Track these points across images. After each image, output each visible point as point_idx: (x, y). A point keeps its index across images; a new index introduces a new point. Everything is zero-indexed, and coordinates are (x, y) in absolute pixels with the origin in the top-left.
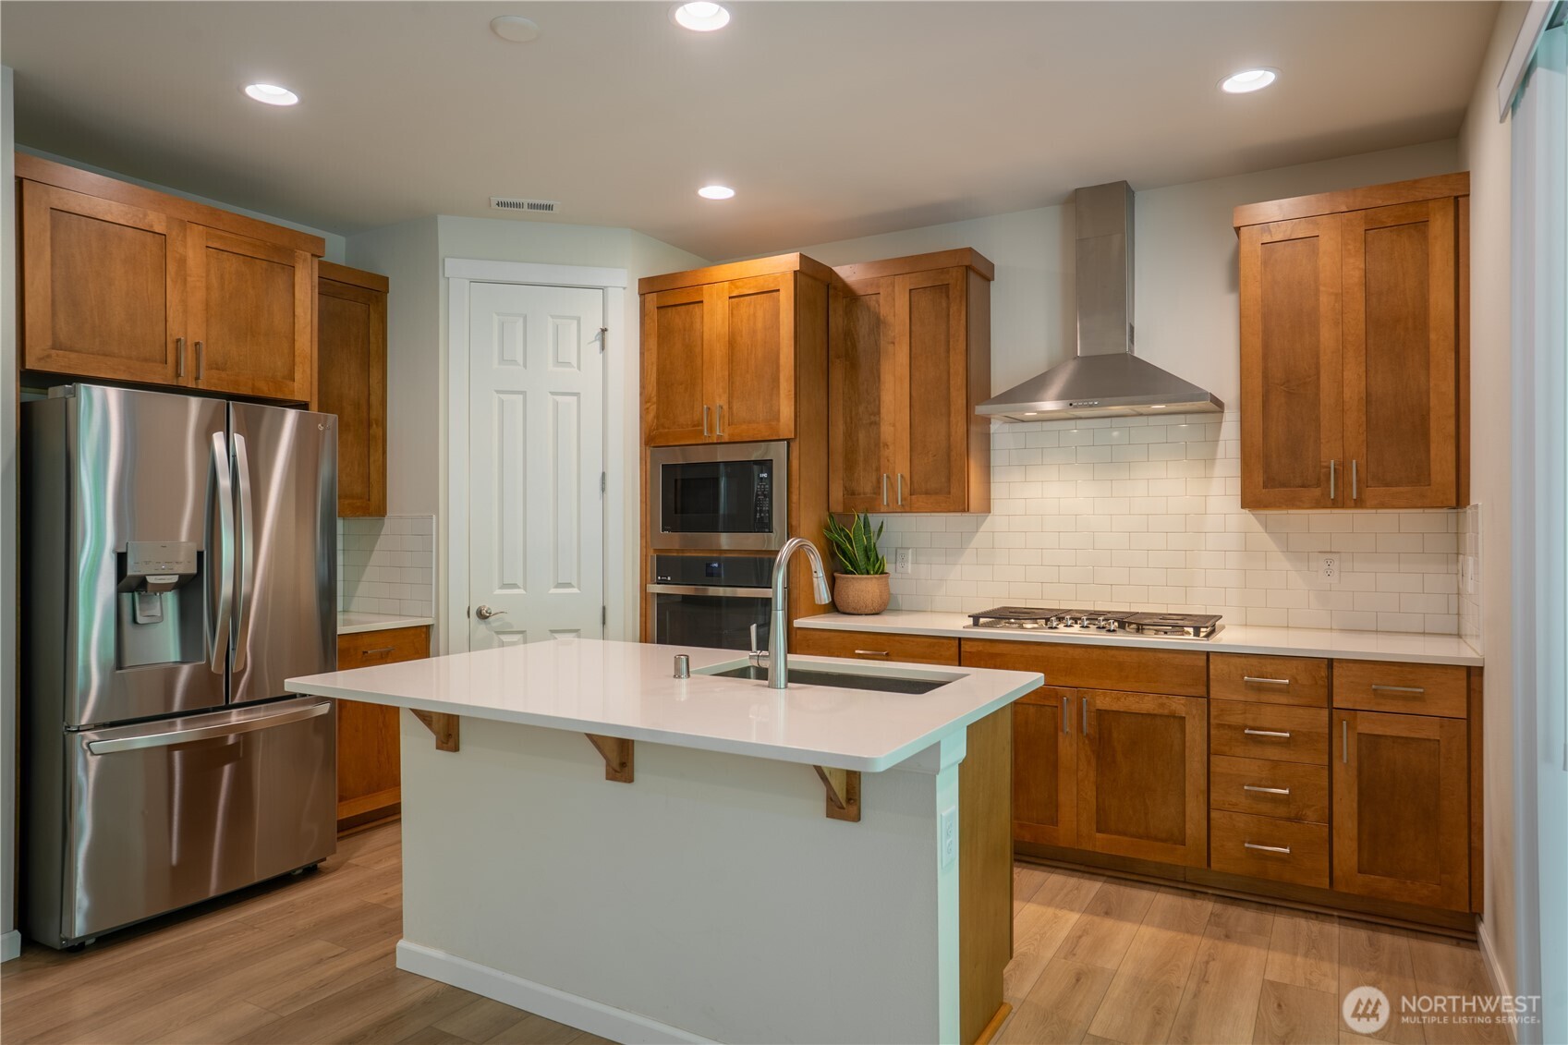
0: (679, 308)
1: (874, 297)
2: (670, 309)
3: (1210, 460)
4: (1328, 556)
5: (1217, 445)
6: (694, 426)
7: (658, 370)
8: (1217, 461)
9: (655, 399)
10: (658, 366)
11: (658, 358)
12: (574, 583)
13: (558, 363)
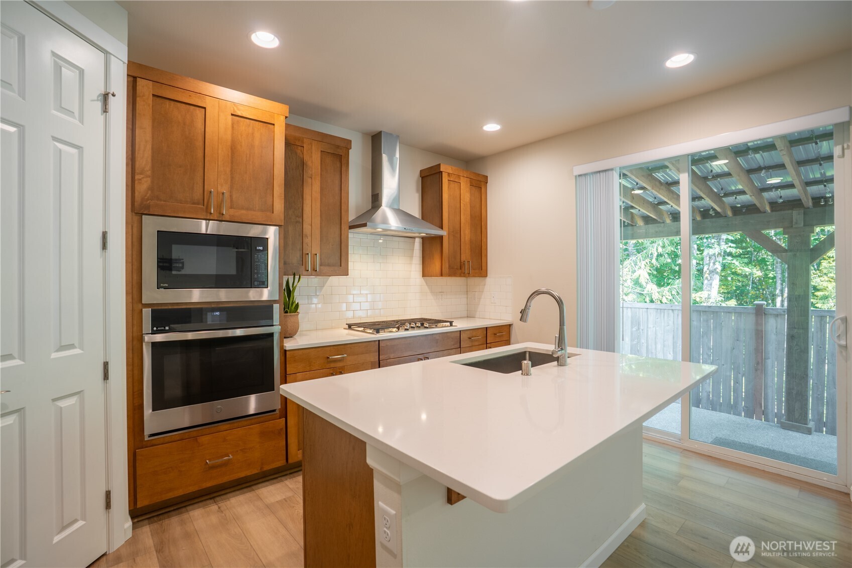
0: (179, 104)
1: (299, 148)
2: (167, 101)
3: (412, 257)
4: (441, 293)
5: (413, 251)
6: (194, 203)
7: (152, 148)
8: (414, 258)
9: (149, 173)
10: (153, 145)
11: (153, 138)
12: (77, 345)
13: (62, 109)
